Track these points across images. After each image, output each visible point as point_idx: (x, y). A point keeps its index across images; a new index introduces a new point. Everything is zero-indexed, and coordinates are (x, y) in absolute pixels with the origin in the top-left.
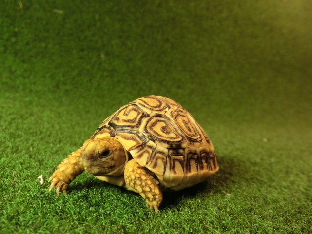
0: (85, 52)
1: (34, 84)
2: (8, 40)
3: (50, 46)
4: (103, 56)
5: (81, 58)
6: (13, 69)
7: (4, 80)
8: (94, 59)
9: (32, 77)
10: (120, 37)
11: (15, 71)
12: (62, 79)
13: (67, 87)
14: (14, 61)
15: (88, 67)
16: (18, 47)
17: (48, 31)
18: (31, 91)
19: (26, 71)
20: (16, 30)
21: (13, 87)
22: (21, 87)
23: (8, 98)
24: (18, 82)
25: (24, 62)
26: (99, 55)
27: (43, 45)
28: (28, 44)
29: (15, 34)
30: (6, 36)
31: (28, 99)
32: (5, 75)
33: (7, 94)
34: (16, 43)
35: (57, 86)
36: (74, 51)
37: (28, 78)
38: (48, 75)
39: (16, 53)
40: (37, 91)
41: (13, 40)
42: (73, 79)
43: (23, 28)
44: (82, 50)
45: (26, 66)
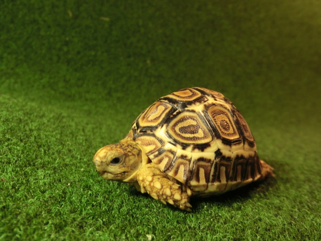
0: (132, 59)
1: (88, 92)
2: (60, 49)
3: (99, 53)
4: (148, 62)
5: (129, 65)
6: (68, 78)
7: (61, 90)
8: (141, 65)
9: (85, 85)
10: (164, 42)
11: (70, 80)
12: (113, 86)
13: (119, 95)
14: (68, 70)
15: (136, 74)
16: (70, 56)
17: (96, 39)
18: (87, 100)
19: (79, 79)
20: (67, 39)
21: (70, 96)
22: (77, 96)
23: (68, 107)
24: (73, 91)
25: (76, 70)
26: (145, 61)
27: (93, 53)
28: (79, 53)
29: (67, 43)
30: (58, 46)
31: (86, 108)
32: (61, 84)
33: (67, 104)
34: (68, 52)
35: (109, 94)
36: (121, 58)
37: (81, 86)
38: (100, 83)
39: (68, 62)
40: (92, 100)
41: (65, 49)
42: (123, 86)
43: (73, 37)
44: (129, 57)
45: (78, 75)
